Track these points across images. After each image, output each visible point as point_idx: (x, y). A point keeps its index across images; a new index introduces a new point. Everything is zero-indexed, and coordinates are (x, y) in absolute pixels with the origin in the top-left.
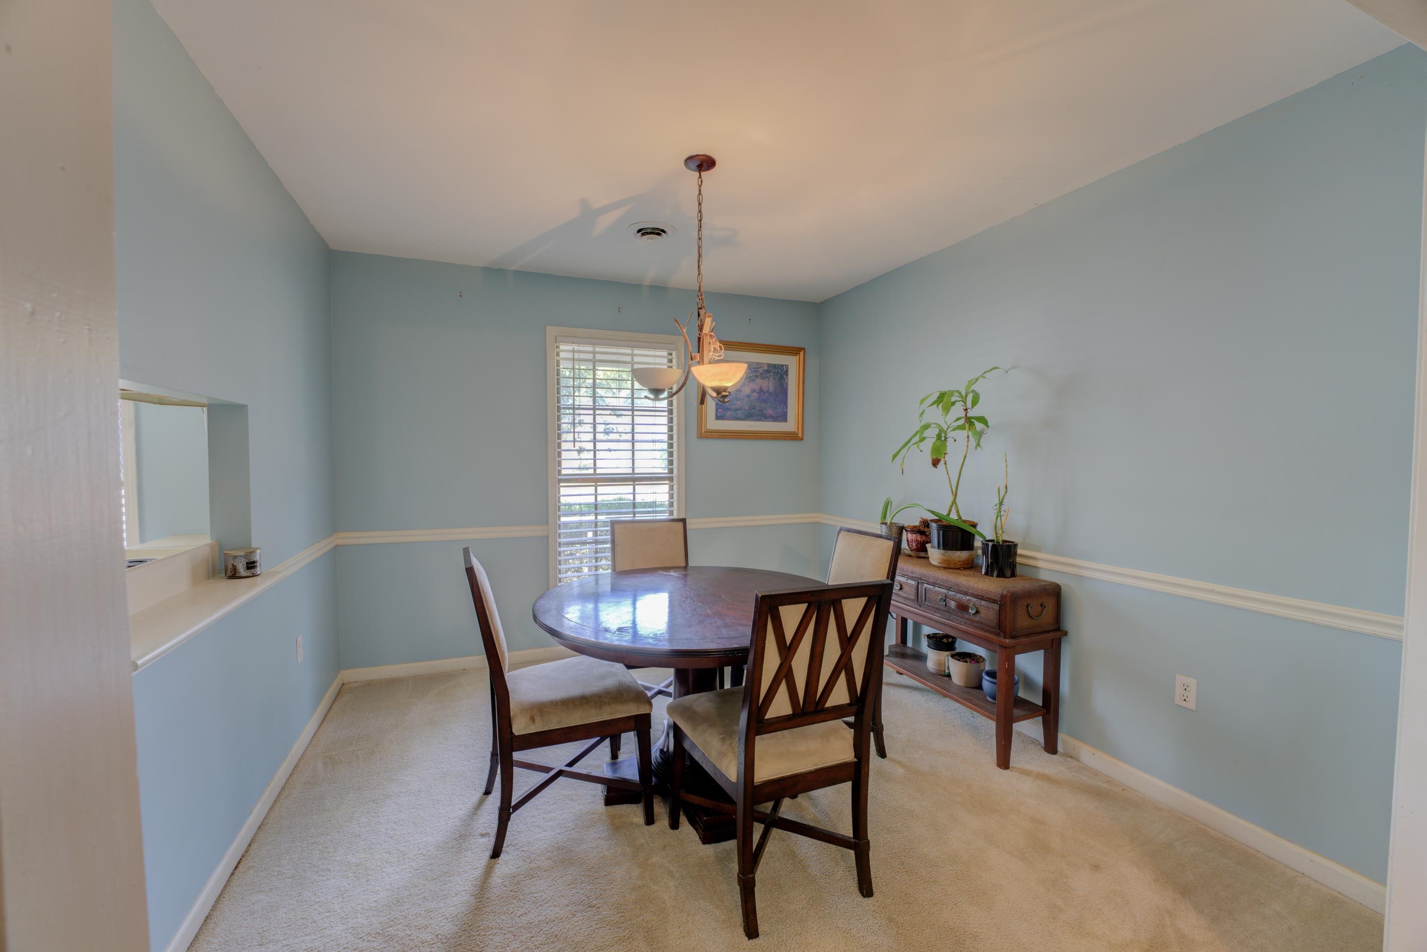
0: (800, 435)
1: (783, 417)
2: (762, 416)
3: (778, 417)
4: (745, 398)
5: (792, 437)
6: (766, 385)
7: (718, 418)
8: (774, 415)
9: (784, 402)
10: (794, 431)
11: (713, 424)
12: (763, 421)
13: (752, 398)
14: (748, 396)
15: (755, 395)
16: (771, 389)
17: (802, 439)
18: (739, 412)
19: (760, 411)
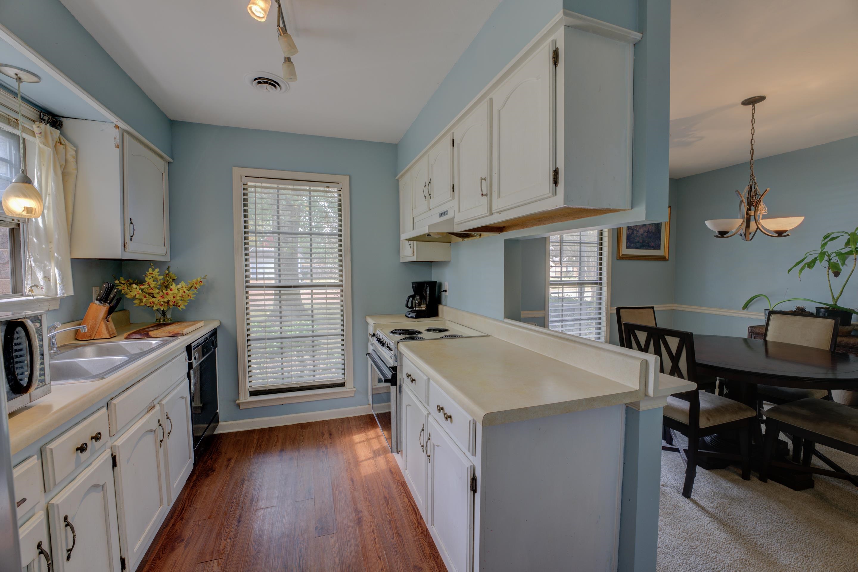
0: (667, 258)
1: (658, 247)
2: (648, 246)
3: (656, 247)
4: (641, 236)
5: (662, 258)
6: (651, 228)
7: (628, 247)
8: (654, 246)
9: (659, 238)
10: (663, 255)
11: (625, 251)
12: (649, 249)
13: (644, 236)
14: (642, 235)
15: (646, 234)
16: (653, 231)
17: (668, 260)
18: (638, 244)
19: (648, 243)
